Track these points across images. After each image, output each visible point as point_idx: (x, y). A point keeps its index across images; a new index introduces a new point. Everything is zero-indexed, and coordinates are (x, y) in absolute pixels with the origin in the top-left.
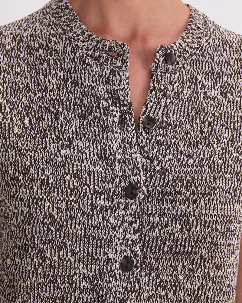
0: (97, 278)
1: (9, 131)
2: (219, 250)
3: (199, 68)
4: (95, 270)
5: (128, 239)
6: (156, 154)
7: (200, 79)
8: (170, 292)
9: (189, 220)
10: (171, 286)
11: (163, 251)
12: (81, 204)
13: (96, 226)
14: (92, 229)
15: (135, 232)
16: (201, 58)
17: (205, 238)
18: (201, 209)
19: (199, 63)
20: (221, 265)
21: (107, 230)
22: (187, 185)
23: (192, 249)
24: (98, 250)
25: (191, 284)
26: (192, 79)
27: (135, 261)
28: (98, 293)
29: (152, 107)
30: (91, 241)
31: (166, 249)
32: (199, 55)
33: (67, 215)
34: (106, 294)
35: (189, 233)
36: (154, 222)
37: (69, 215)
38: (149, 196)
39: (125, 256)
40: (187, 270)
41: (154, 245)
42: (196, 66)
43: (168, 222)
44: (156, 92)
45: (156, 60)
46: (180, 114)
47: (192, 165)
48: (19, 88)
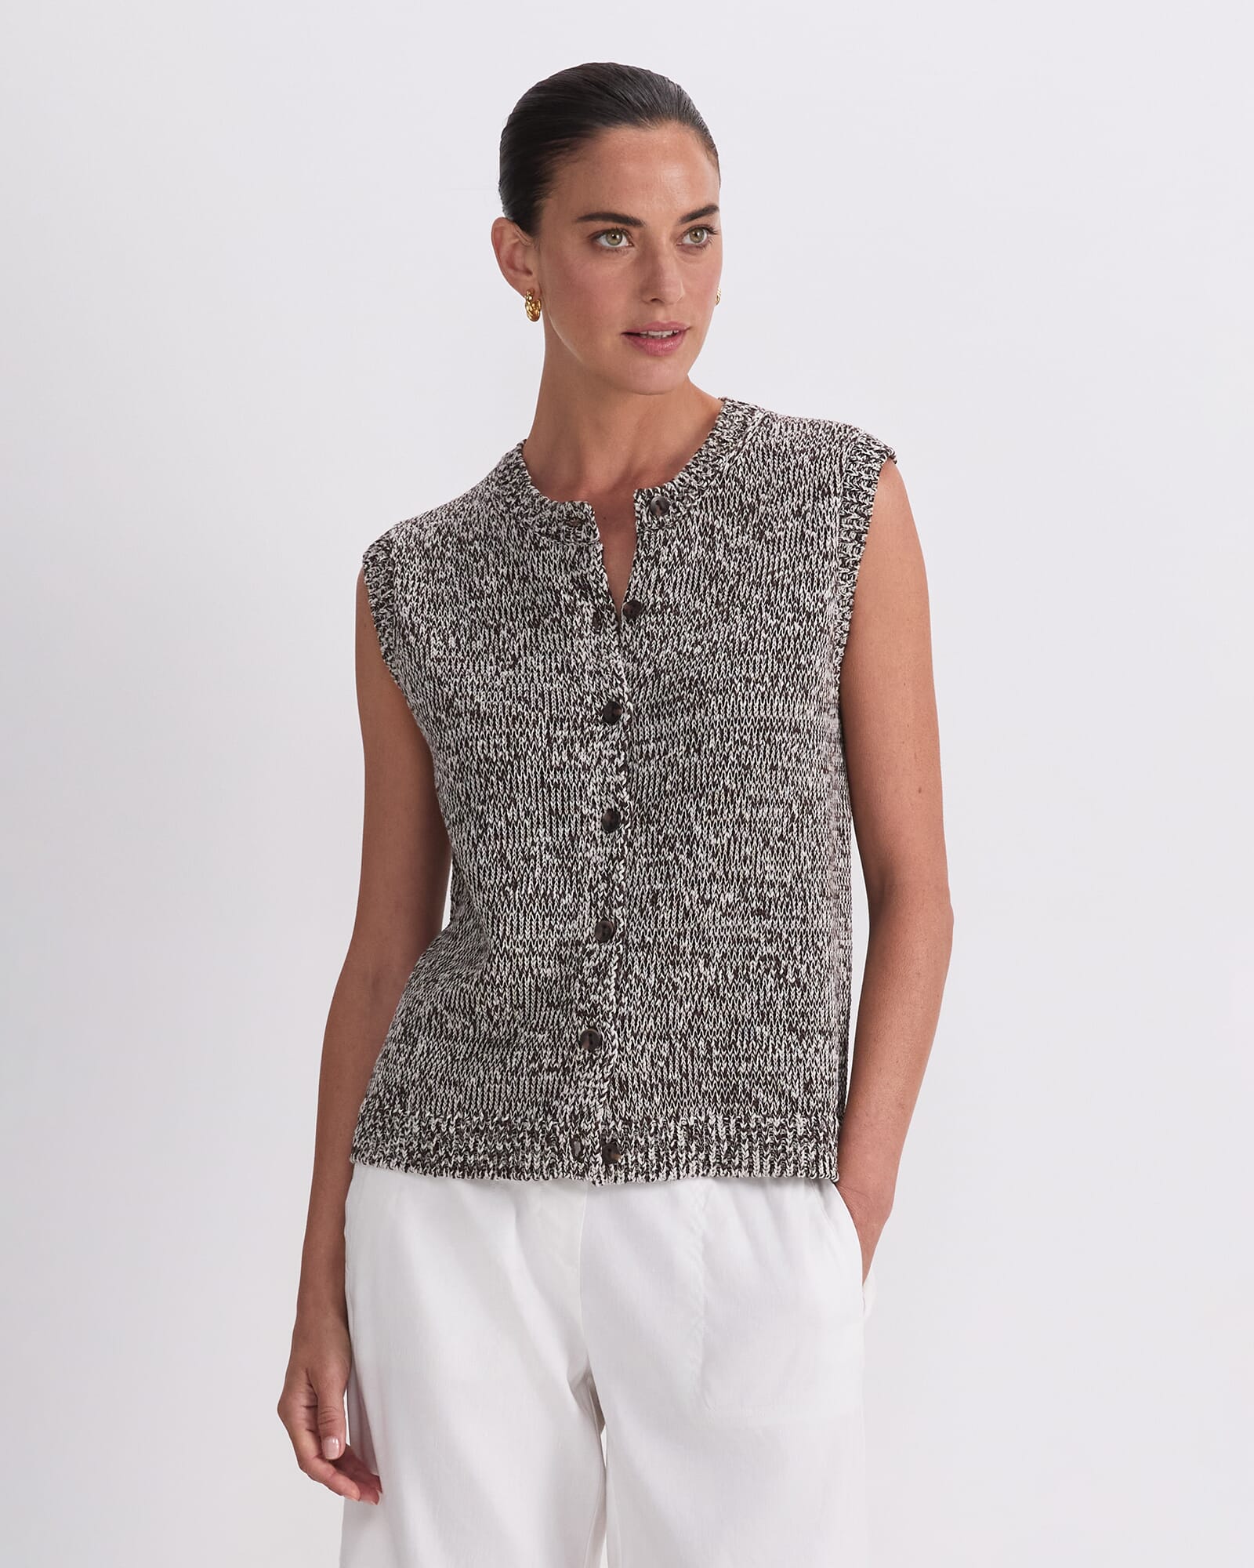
0: (567, 847)
1: (424, 657)
2: (754, 775)
3: (717, 509)
4: (564, 836)
5: (609, 784)
6: (646, 652)
7: (718, 527)
8: (682, 853)
9: (696, 735)
10: (682, 844)
11: (665, 791)
12: (531, 735)
13: (558, 768)
14: (552, 773)
15: (619, 771)
16: (720, 491)
17: (726, 758)
18: (713, 714)
19: (717, 501)
20: (761, 800)
21: (577, 773)
22: (690, 684)
23: (708, 778)
24: (566, 805)
25: (716, 837)
26: (705, 530)
27: (622, 813)
28: (570, 870)
29: (637, 586)
30: (553, 791)
31: (668, 787)
32: (715, 488)
33: (510, 755)
34: (582, 869)
35: (700, 754)
36: (648, 752)
37: (513, 753)
38: (639, 715)
39: (609, 810)
40: (705, 813)
41: (651, 785)
42: (712, 506)
43: (668, 746)
44: (642, 562)
45: (637, 515)
46: (686, 587)
47: (700, 655)
48: (443, 601)
